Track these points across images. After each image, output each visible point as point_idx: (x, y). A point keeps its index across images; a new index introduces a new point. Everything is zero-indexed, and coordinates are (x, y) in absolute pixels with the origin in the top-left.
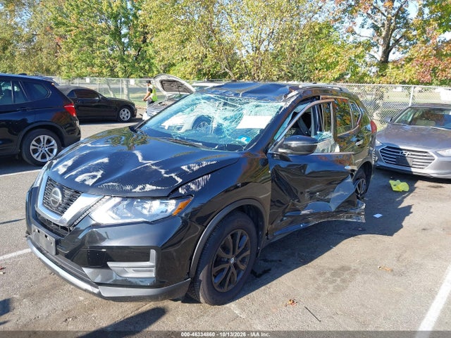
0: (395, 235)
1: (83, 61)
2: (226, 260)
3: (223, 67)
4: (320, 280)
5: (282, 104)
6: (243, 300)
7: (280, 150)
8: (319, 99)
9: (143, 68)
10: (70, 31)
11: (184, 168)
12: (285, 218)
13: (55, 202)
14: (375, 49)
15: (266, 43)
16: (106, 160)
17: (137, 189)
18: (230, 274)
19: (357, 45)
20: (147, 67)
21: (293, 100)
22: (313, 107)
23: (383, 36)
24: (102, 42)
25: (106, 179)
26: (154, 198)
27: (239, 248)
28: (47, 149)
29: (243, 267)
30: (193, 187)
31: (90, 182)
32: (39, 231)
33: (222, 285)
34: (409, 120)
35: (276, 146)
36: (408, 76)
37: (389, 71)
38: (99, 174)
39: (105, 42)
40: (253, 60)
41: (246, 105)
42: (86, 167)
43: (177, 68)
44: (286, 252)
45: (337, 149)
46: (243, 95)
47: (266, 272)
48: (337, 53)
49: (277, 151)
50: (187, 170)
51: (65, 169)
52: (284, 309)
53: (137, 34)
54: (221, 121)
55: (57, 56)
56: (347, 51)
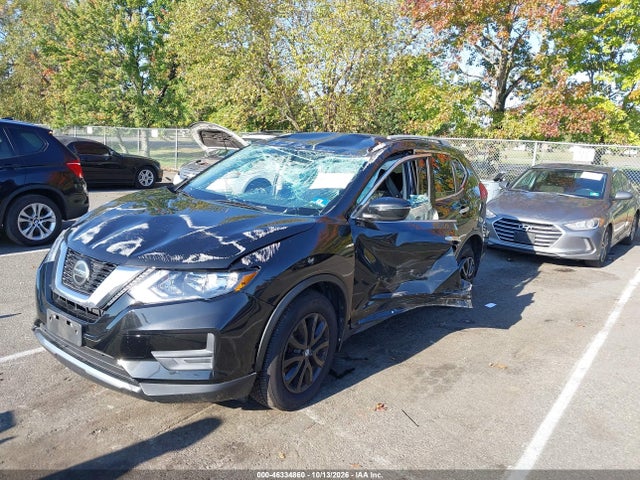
0: (512, 328)
1: (83, 103)
2: (299, 351)
3: (284, 114)
4: (418, 381)
5: (367, 159)
6: (321, 404)
7: (365, 216)
8: (412, 154)
9: (169, 115)
10: (65, 60)
11: (247, 234)
12: (371, 303)
13: (79, 279)
14: (487, 92)
15: (341, 82)
16: (145, 226)
17: (189, 260)
18: (304, 370)
19: (464, 87)
20: (176, 112)
21: (379, 154)
22: (405, 163)
23: (497, 76)
24: (112, 76)
25: (148, 247)
26: (210, 271)
27: (315, 337)
28: (41, 223)
29: (320, 363)
30: (259, 257)
31: (128, 252)
32: (57, 317)
33: (294, 383)
34: (532, 185)
35: (360, 211)
36: (529, 129)
37: (505, 122)
38: (138, 243)
39: (117, 77)
40: (324, 105)
41: (321, 160)
42: (120, 234)
43: (218, 114)
44: (373, 349)
45: (436, 217)
46: (317, 147)
47: (349, 371)
48: (437, 97)
49: (361, 216)
50: (250, 236)
51: (90, 238)
52: (373, 413)
53: (162, 67)
54: (289, 180)
55: (43, 96)
56: (450, 95)
